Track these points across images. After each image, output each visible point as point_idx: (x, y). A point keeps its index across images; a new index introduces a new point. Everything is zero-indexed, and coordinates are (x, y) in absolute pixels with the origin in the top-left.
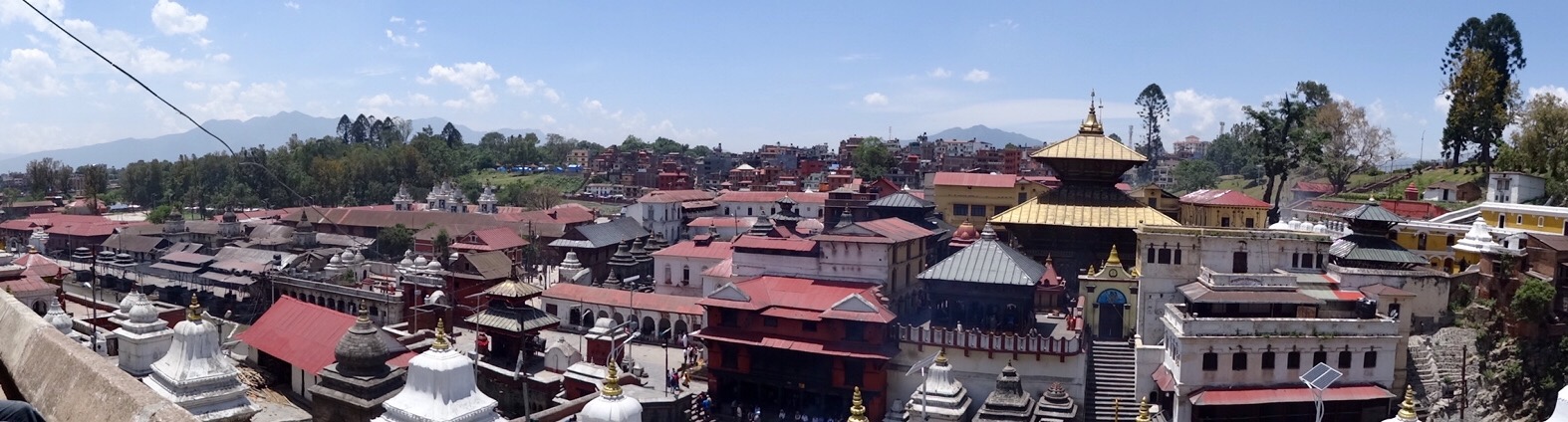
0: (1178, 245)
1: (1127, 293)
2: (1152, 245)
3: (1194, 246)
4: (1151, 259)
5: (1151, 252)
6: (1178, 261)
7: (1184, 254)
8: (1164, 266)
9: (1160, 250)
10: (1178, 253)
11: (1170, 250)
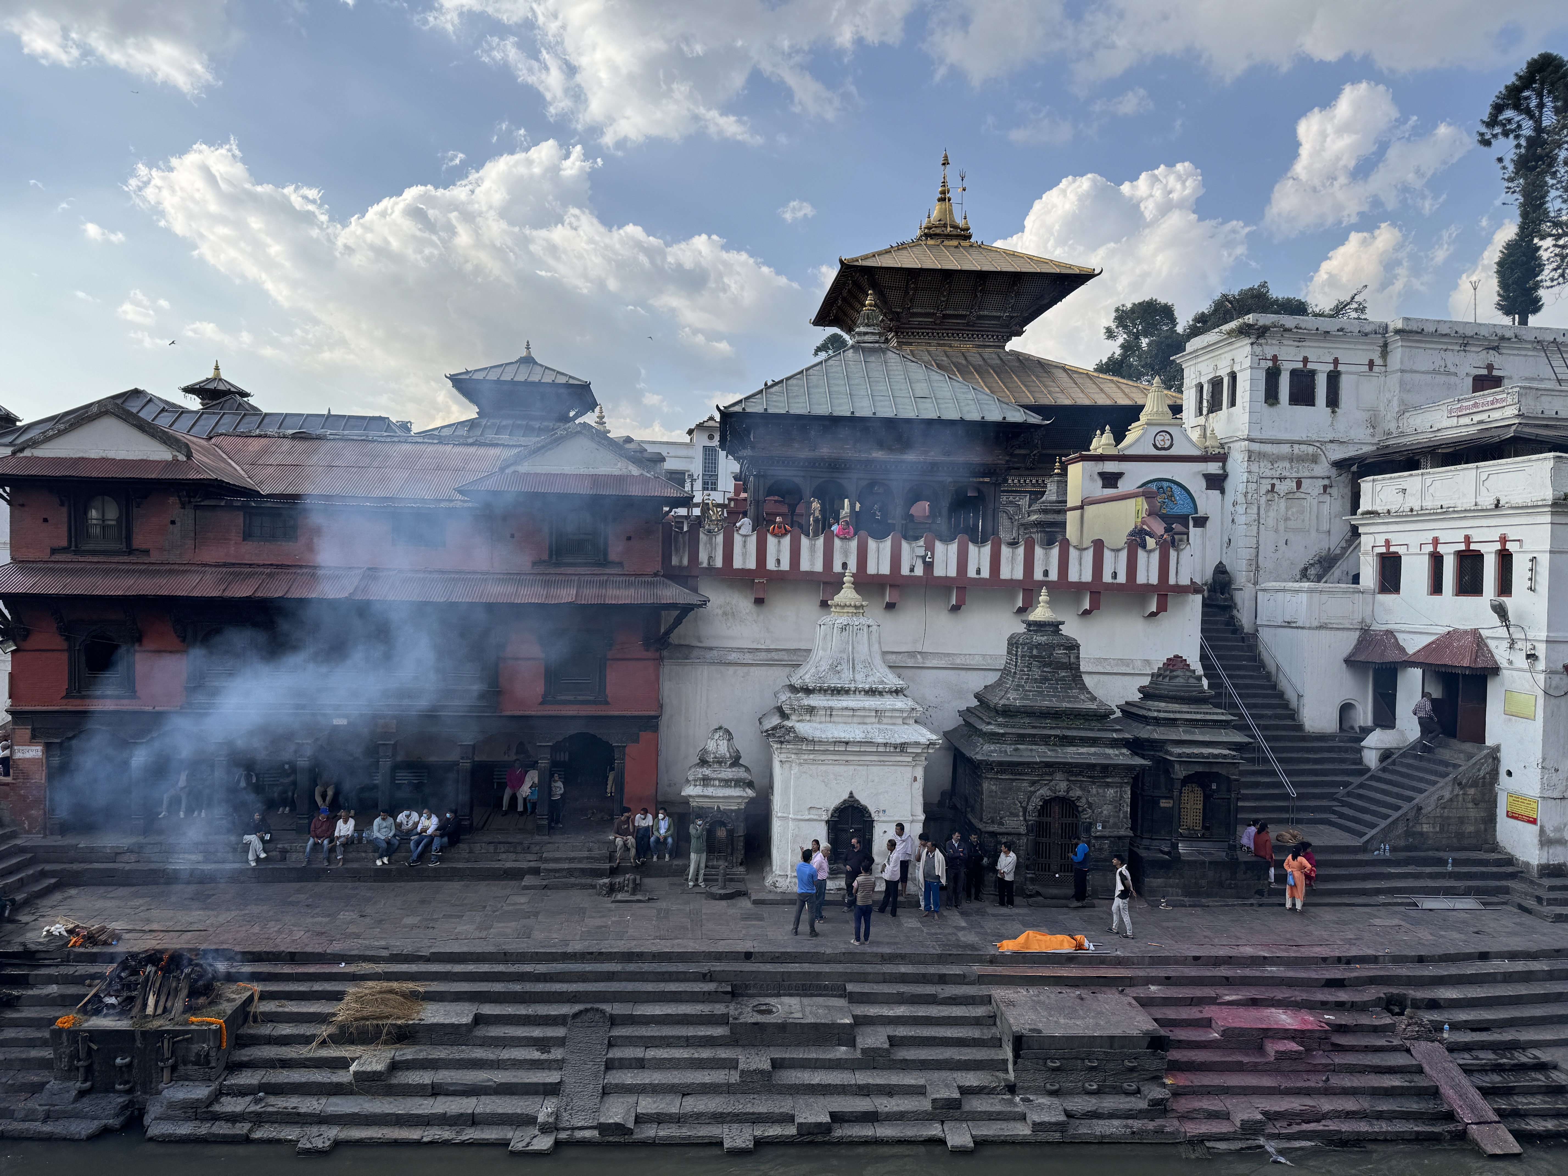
0: (1336, 362)
1: (1197, 487)
2: (1275, 358)
3: (1371, 364)
4: (1271, 397)
5: (1273, 375)
6: (1333, 401)
7: (1346, 383)
8: (1302, 410)
9: (1294, 373)
10: (1334, 378)
11: (1313, 373)
